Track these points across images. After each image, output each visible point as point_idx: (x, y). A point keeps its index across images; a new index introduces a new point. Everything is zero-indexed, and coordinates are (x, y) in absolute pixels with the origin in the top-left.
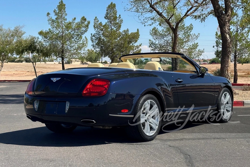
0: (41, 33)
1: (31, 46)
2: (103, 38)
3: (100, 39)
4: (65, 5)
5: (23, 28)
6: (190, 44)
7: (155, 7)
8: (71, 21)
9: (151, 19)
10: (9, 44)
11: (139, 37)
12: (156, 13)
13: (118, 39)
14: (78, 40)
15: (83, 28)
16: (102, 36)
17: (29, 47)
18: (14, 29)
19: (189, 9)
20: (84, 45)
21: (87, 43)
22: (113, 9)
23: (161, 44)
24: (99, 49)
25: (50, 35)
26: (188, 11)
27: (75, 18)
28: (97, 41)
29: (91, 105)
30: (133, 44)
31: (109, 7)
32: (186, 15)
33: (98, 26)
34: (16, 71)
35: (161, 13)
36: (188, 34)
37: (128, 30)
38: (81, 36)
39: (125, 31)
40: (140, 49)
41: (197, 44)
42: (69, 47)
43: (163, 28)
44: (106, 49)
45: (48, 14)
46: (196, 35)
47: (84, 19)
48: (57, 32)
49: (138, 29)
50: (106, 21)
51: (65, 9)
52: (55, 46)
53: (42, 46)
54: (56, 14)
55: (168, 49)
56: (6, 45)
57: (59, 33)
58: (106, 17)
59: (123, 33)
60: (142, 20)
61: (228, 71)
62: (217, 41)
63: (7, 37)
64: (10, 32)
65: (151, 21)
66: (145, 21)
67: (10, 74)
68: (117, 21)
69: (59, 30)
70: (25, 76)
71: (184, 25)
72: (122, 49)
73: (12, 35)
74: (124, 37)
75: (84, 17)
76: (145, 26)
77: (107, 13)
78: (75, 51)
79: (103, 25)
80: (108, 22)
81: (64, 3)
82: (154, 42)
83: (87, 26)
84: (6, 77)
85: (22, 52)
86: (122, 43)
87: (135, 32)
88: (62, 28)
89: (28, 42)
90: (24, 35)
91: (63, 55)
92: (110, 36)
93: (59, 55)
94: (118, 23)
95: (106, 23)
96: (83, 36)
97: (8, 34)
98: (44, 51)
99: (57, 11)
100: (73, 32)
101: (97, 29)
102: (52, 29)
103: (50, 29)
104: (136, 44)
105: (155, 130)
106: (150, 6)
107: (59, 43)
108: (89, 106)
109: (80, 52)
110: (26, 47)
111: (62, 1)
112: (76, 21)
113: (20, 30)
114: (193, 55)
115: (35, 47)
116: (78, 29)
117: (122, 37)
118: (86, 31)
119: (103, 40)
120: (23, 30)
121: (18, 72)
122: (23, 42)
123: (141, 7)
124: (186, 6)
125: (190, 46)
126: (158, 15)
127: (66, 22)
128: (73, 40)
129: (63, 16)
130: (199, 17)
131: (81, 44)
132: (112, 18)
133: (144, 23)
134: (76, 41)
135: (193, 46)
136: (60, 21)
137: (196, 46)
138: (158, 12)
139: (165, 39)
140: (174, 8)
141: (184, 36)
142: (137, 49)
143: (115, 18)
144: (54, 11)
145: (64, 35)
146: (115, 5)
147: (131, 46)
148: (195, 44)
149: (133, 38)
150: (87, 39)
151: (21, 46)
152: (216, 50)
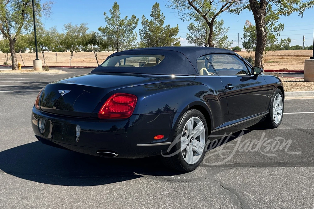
0: (100, 29)
1: (93, 39)
2: (149, 32)
3: (147, 33)
4: (118, 6)
5: (87, 25)
6: (221, 36)
7: (193, 4)
8: (124, 19)
9: (190, 15)
10: (77, 38)
11: (178, 31)
12: (194, 9)
13: (161, 33)
14: (130, 34)
15: (133, 24)
16: (148, 31)
17: (91, 40)
18: (80, 26)
19: (224, 5)
20: (134, 38)
21: (136, 37)
22: (157, 8)
23: (197, 37)
24: (146, 42)
25: (108, 31)
26: (223, 7)
27: (127, 17)
28: (144, 35)
29: (114, 128)
30: (173, 37)
31: (154, 6)
32: (221, 11)
33: (145, 23)
34: (86, 58)
35: (199, 9)
36: (220, 28)
37: (169, 26)
38: (132, 31)
39: (167, 26)
40: (179, 41)
41: (227, 36)
42: (122, 40)
43: (198, 24)
44: (152, 42)
45: (105, 13)
46: (227, 29)
47: (134, 17)
48: (113, 28)
49: (177, 25)
50: (152, 18)
51: (118, 9)
52: (112, 40)
53: (101, 40)
54: (112, 13)
55: (202, 41)
56: (74, 39)
57: (114, 29)
58: (152, 15)
59: (166, 28)
60: (181, 15)
61: (262, 62)
62: (245, 33)
63: (74, 32)
64: (77, 29)
65: (189, 17)
66: (184, 17)
67: (81, 61)
68: (161, 18)
69: (114, 26)
70: (92, 62)
71: (216, 20)
72: (164, 41)
73: (79, 31)
74: (166, 31)
75: (134, 15)
76: (184, 21)
77: (152, 11)
78: (127, 43)
79: (149, 22)
80: (153, 19)
81: (118, 4)
82: (191, 36)
83: (137, 23)
84: (77, 63)
85: (86, 44)
86: (164, 37)
87: (175, 27)
88: (117, 25)
89: (90, 37)
90: (87, 31)
91: (118, 47)
92: (155, 31)
93: (115, 46)
94: (161, 20)
95: (151, 20)
96: (134, 31)
97: (75, 30)
98: (103, 43)
99: (113, 11)
100: (126, 28)
101: (144, 25)
102: (108, 26)
103: (107, 26)
104: (176, 38)
105: (199, 155)
106: (189, 3)
107: (115, 37)
108: (111, 130)
109: (131, 44)
110: (89, 40)
111: (116, 2)
112: (128, 19)
113: (85, 27)
114: (223, 46)
115: (96, 40)
116: (129, 26)
117: (164, 32)
118: (135, 27)
119: (149, 34)
120: (87, 26)
121: (87, 59)
122: (87, 36)
123: (180, 4)
124: (221, 2)
125: (221, 38)
126: (195, 11)
127: (120, 20)
128: (125, 34)
129: (117, 15)
130: (235, 10)
131: (132, 37)
132: (157, 16)
133: (183, 19)
134: (128, 35)
135: (223, 38)
136: (114, 19)
137: (225, 38)
138: (195, 8)
139: (200, 32)
140: (210, 5)
141: (216, 30)
142: (177, 41)
143: (159, 16)
144: (110, 11)
145: (118, 30)
146: (158, 5)
147: (172, 39)
148: (225, 36)
149: (174, 32)
150: (136, 33)
151: (85, 40)
152: (243, 42)
